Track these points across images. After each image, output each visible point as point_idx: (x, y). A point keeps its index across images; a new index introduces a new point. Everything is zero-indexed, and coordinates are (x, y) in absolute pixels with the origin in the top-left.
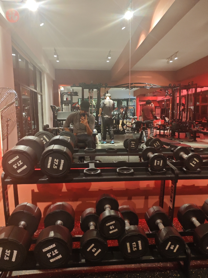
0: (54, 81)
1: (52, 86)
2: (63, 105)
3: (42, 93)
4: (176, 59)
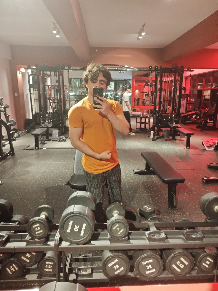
0: (9, 60)
2: (32, 89)
4: (143, 34)
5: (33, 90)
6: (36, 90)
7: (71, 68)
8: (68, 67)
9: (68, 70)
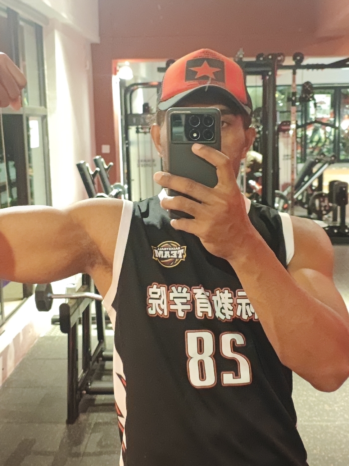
1: (88, 68)
3: (45, 106)
5: (138, 132)
6: (145, 133)
8: (294, 59)
9: (294, 68)
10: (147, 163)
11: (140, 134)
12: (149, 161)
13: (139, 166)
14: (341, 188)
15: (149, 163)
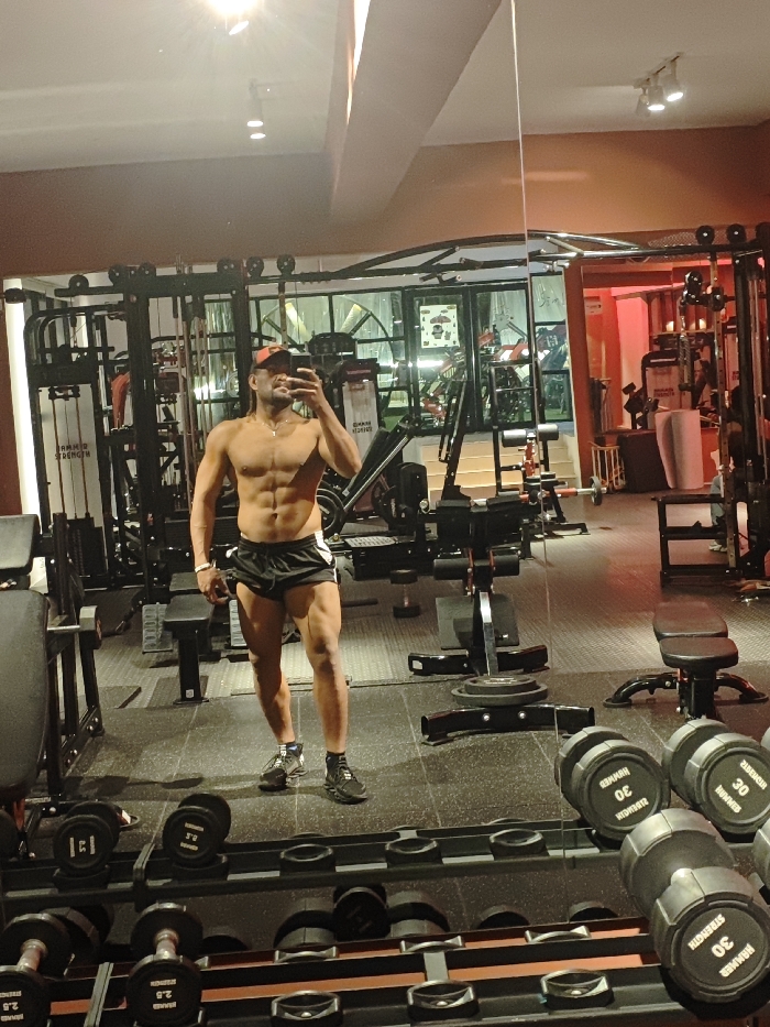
2: (43, 393)
4: (675, 97)
5: (52, 397)
6: (66, 397)
7: (297, 271)
8: (279, 265)
9: (280, 281)
10: (73, 450)
11: (56, 401)
12: (76, 447)
13: (58, 457)
14: (414, 476)
15: (76, 451)
